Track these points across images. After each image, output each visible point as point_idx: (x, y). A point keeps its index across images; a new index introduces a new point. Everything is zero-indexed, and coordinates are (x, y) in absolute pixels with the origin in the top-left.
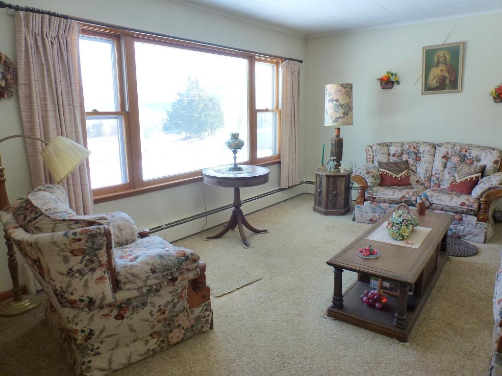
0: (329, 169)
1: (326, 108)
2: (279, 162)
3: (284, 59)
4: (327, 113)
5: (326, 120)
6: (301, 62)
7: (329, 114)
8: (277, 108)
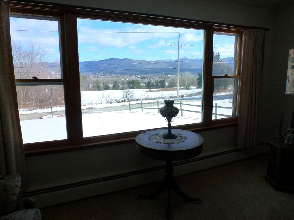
0: (286, 141)
1: (288, 75)
2: (236, 125)
3: (247, 28)
4: (289, 81)
5: (287, 88)
6: (268, 30)
7: (291, 81)
8: (239, 74)
